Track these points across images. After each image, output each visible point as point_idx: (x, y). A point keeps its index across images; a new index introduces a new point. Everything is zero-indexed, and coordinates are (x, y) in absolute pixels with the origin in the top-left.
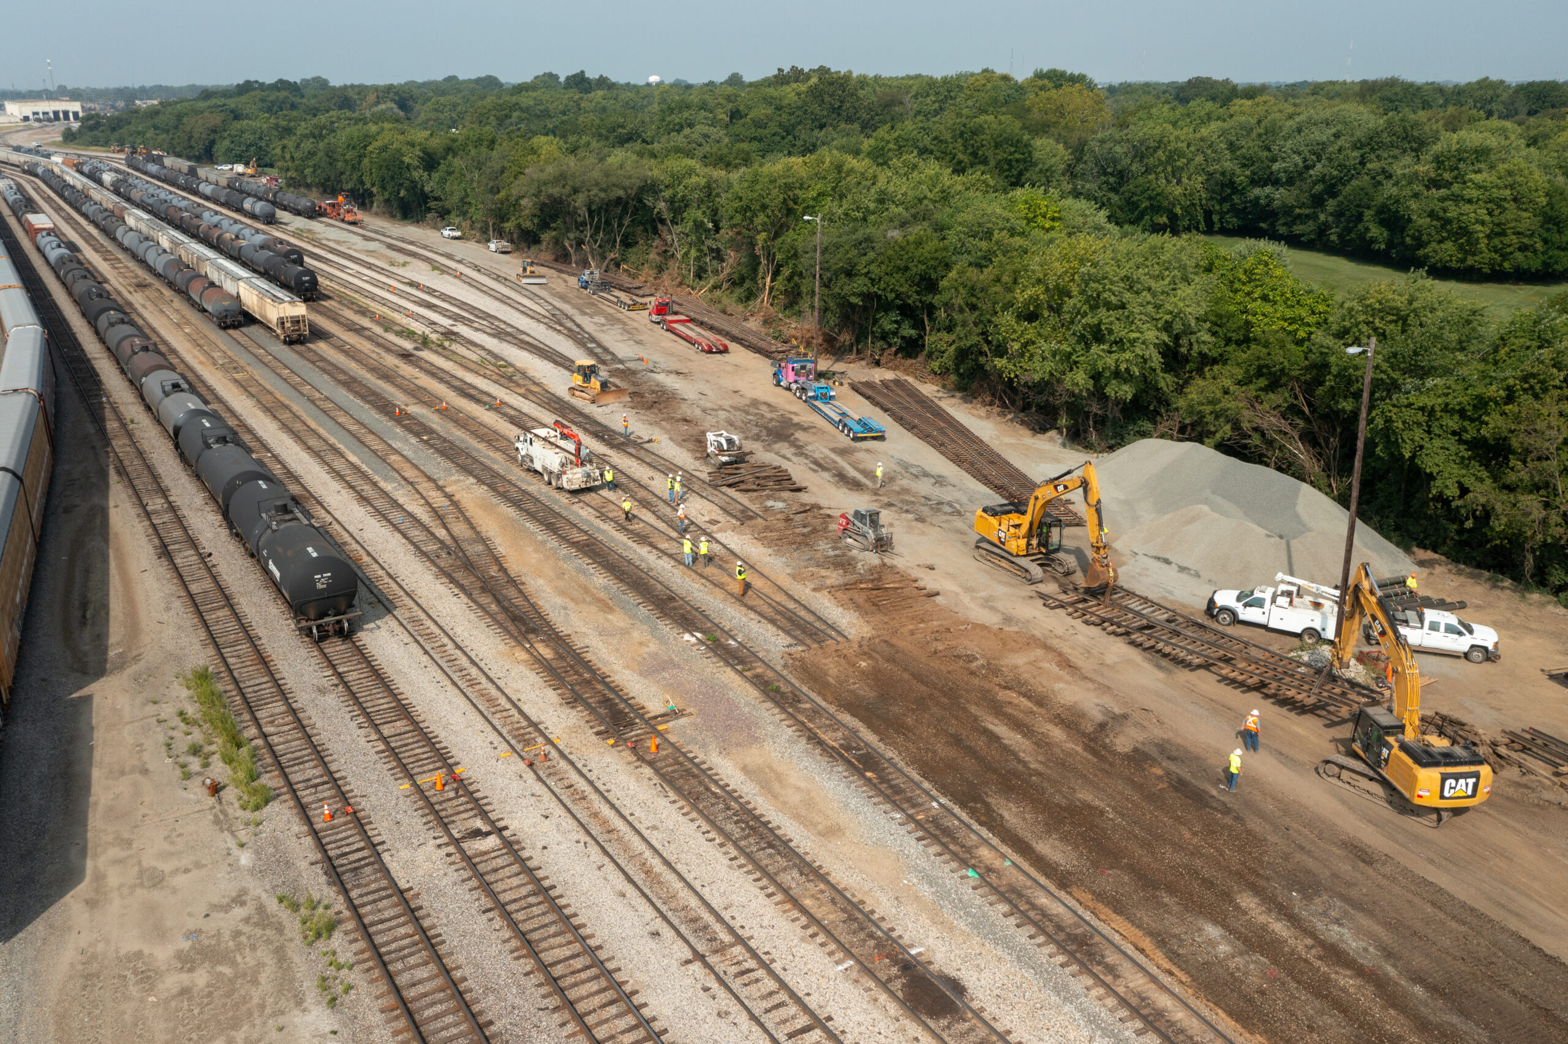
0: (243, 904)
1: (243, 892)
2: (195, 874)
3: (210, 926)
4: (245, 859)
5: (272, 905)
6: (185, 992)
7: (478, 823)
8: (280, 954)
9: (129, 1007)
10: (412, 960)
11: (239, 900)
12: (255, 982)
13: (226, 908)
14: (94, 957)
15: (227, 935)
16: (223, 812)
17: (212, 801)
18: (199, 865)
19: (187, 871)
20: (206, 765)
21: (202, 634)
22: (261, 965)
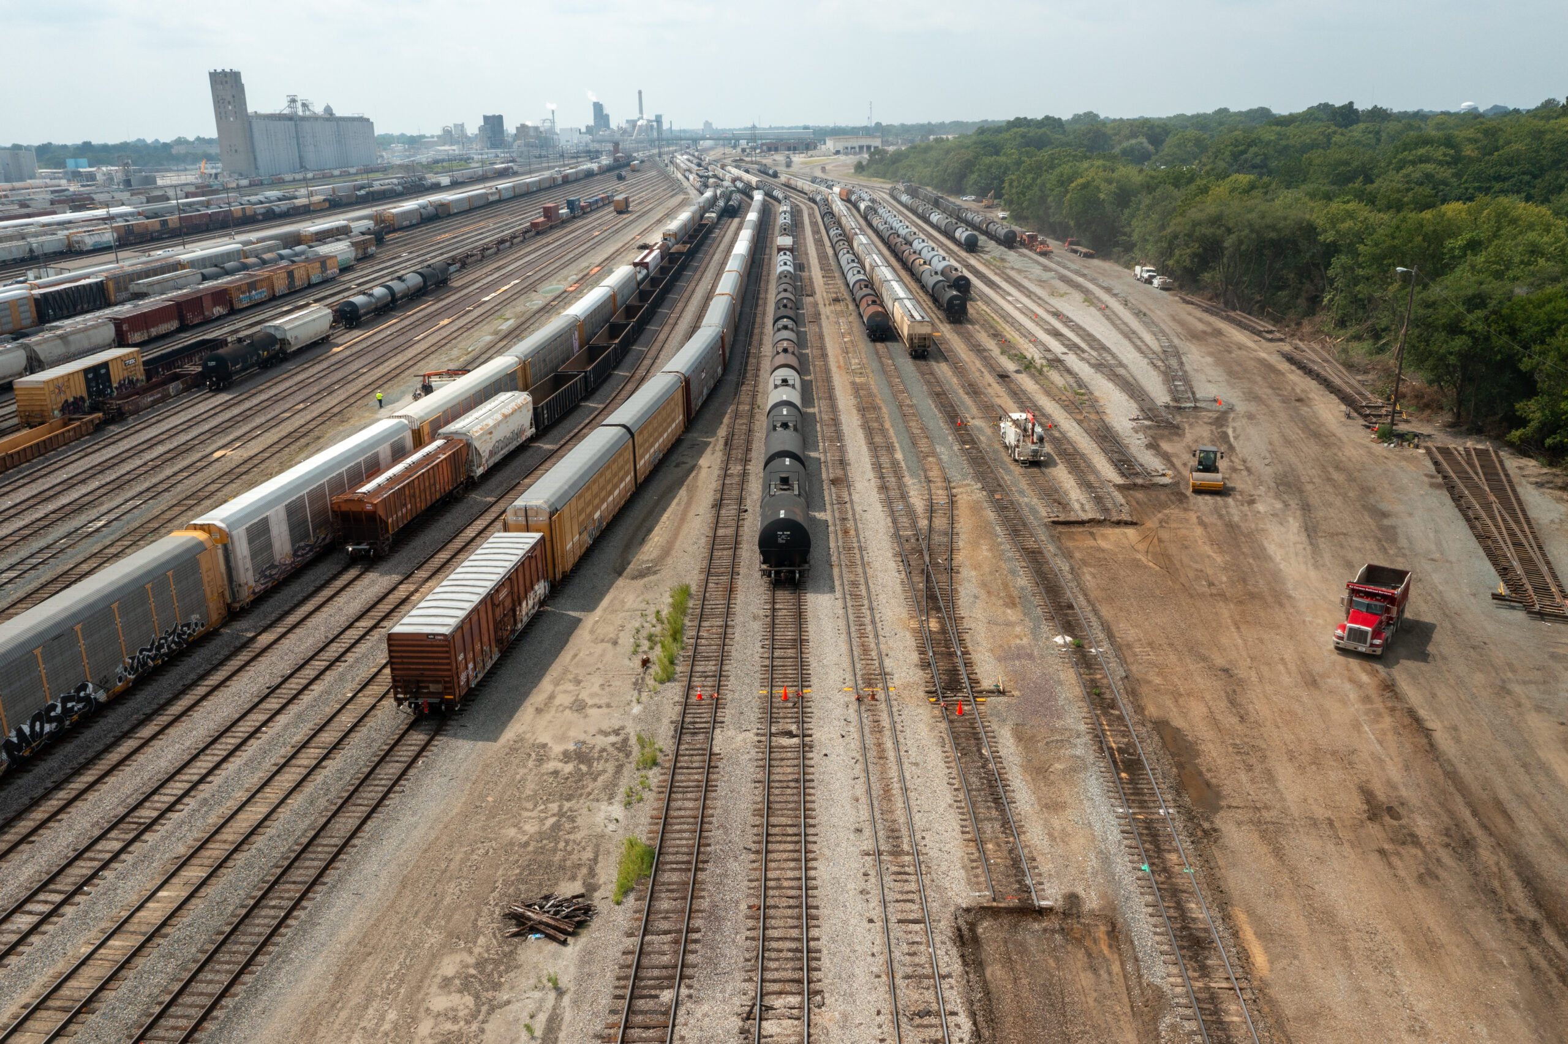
0: (618, 734)
1: (623, 728)
2: (605, 710)
3: (591, 741)
4: (636, 709)
5: (633, 741)
6: (556, 773)
7: (793, 728)
8: (619, 769)
9: (522, 771)
10: (689, 795)
11: (616, 732)
12: (595, 780)
13: (606, 734)
14: (522, 740)
15: (598, 748)
16: (643, 679)
17: (640, 670)
18: (608, 706)
19: (600, 707)
20: (651, 648)
21: (705, 563)
22: (604, 771)
